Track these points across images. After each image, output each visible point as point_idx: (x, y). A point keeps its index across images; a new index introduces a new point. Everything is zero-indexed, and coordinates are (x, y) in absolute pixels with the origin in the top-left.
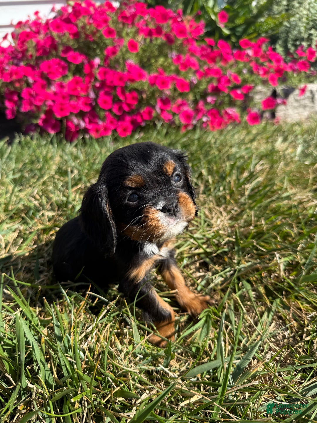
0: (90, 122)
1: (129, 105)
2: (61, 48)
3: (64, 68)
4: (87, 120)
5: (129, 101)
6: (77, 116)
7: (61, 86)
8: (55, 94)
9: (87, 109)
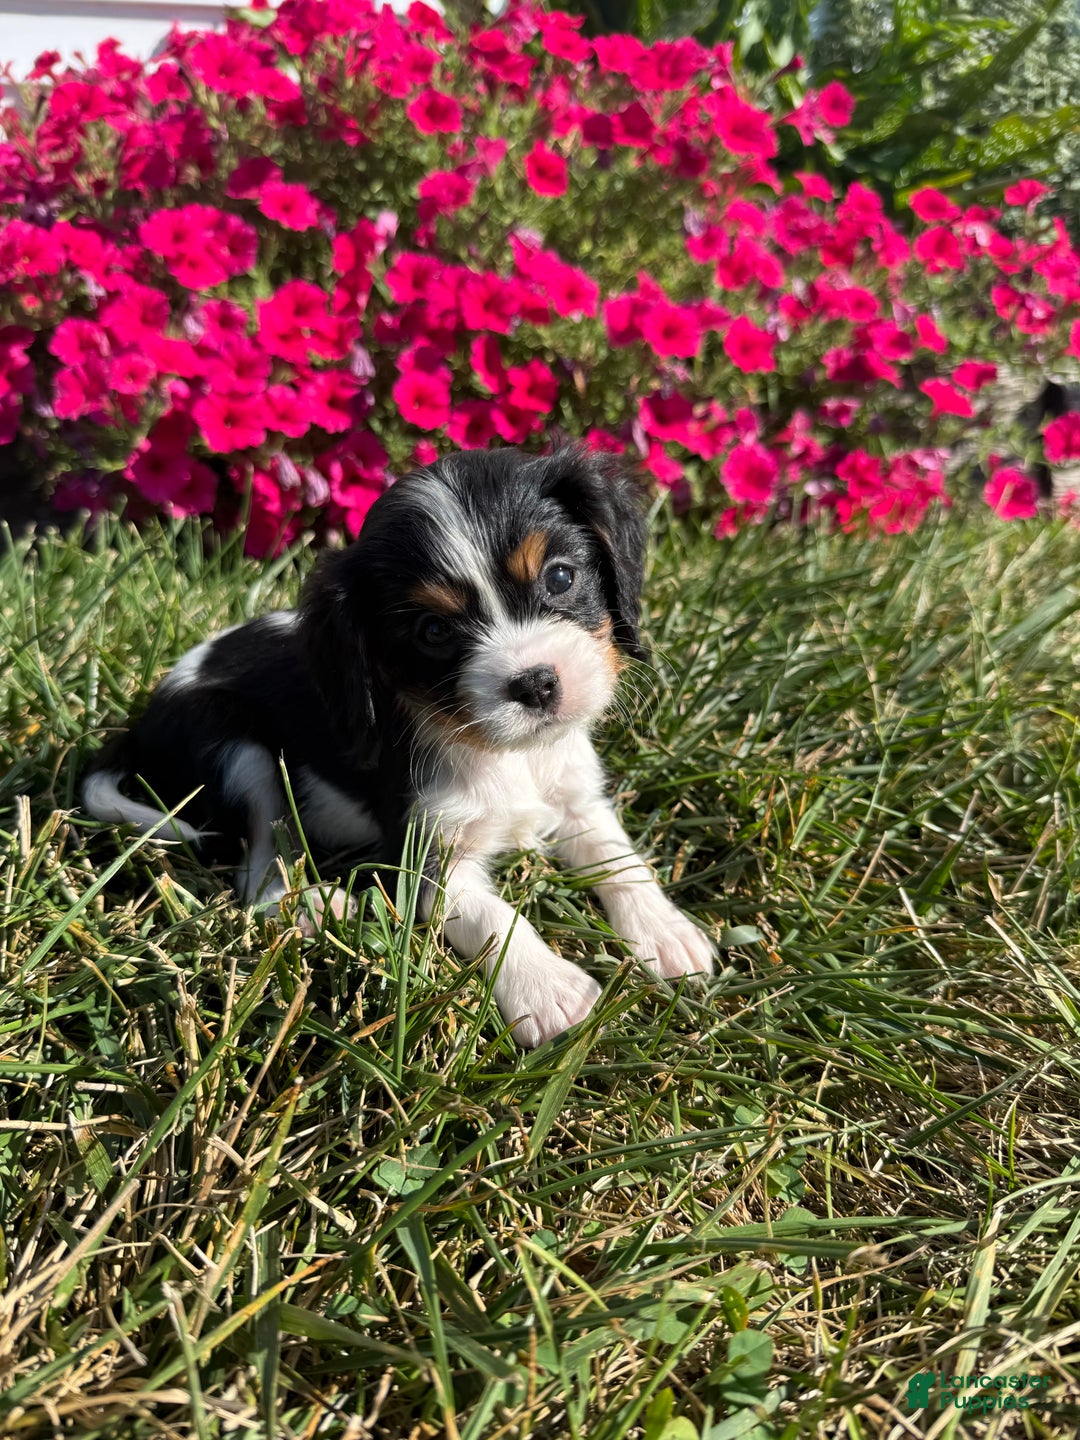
0: (351, 479)
1: (516, 417)
2: (230, 162)
3: (239, 246)
4: (336, 470)
5: (519, 399)
6: (291, 449)
7: (225, 319)
8: (201, 349)
9: (337, 424)
